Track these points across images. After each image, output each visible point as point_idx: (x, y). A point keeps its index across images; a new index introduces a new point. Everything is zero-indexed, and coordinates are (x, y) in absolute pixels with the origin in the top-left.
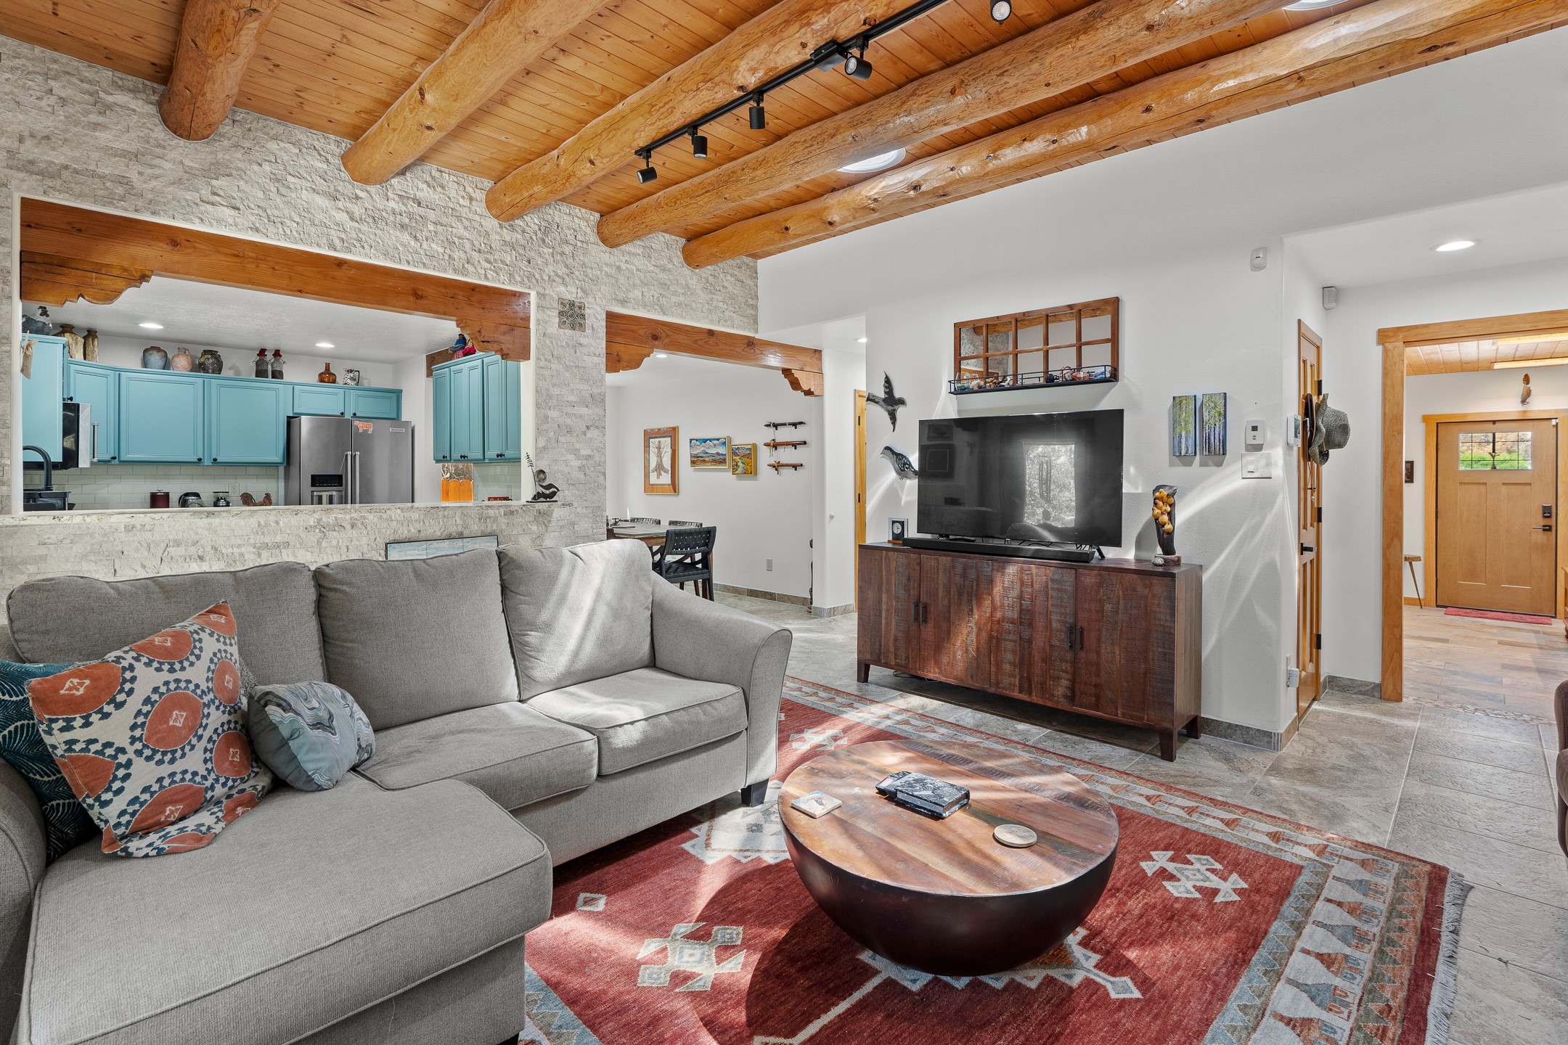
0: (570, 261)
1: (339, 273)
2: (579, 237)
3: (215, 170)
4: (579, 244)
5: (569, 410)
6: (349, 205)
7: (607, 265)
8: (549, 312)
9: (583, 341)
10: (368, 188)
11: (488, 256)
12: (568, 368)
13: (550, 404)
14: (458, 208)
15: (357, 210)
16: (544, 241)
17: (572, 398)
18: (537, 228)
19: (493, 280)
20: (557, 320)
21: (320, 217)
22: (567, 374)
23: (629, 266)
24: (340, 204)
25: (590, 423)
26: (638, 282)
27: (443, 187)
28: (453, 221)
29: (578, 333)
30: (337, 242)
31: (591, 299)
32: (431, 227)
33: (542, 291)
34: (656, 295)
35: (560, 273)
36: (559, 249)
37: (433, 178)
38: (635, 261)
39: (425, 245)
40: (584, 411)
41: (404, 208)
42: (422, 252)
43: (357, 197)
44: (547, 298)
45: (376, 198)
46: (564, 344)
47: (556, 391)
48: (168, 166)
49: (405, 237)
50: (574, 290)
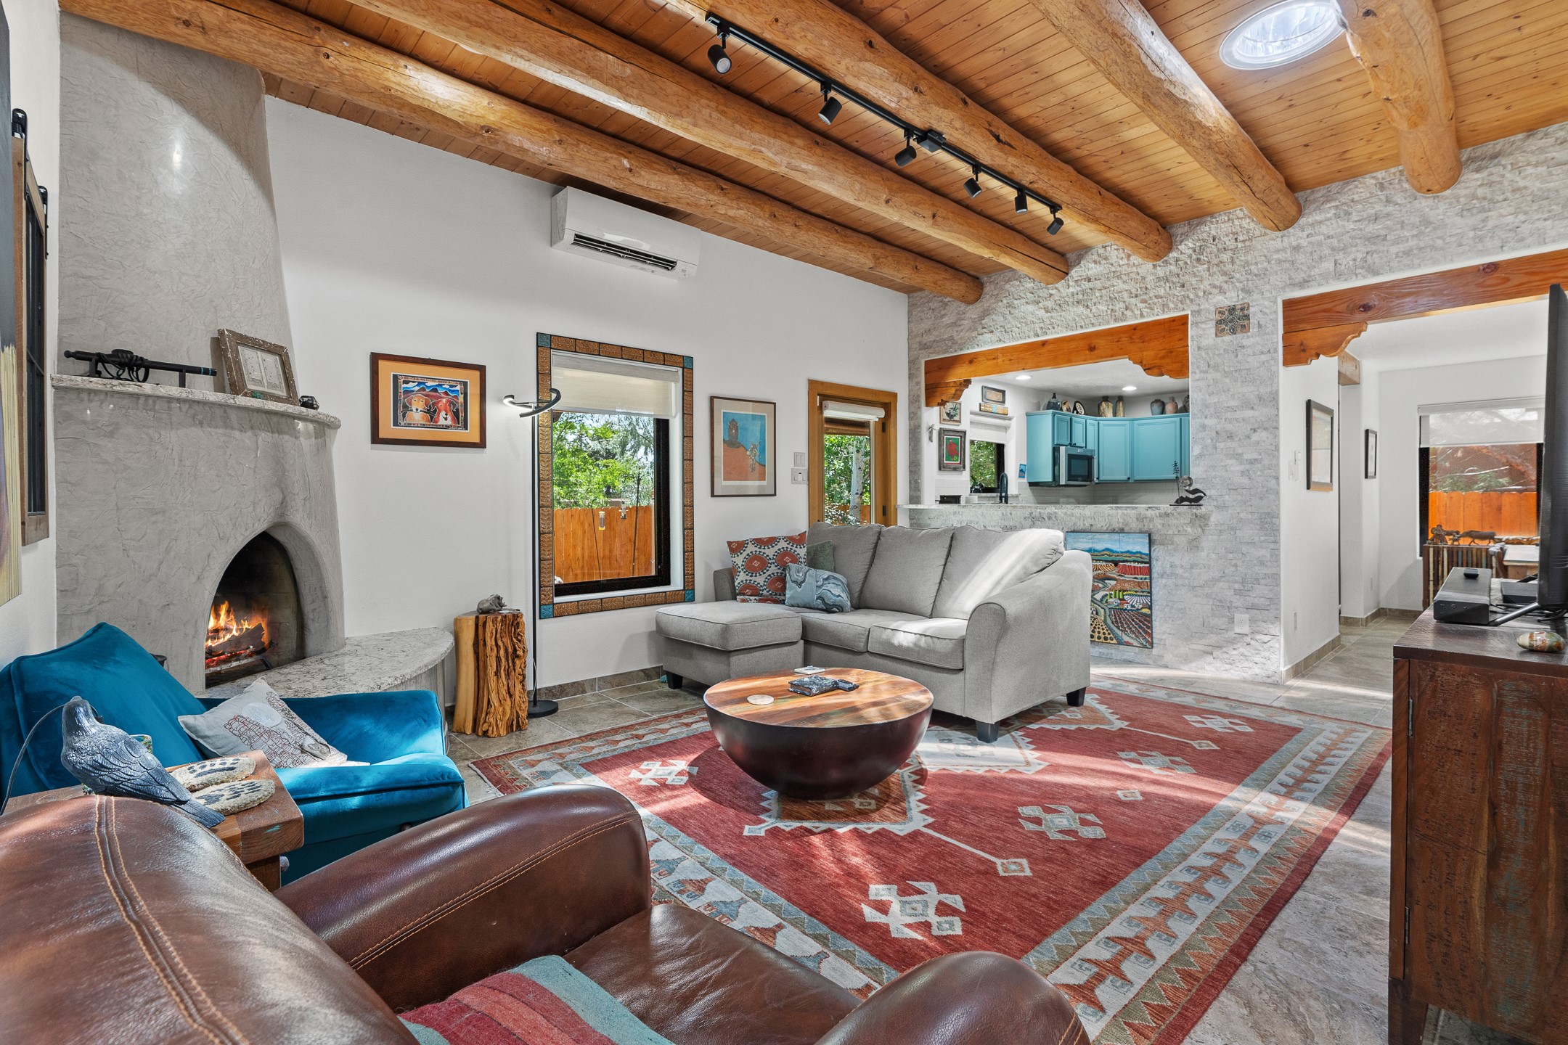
0: (1229, 267)
1: (1044, 350)
2: (1241, 238)
3: (985, 313)
4: (1240, 245)
5: (1229, 415)
6: (1046, 303)
7: (1278, 251)
8: (1203, 326)
9: (1245, 342)
10: (1057, 285)
11: (1144, 297)
12: (1226, 374)
13: (1207, 412)
14: (1119, 269)
15: (1050, 304)
16: (1198, 260)
17: (1233, 403)
18: (1191, 251)
19: (1148, 315)
20: (1213, 331)
21: (1030, 318)
22: (1227, 380)
23: (1313, 239)
24: (1041, 305)
25: (1256, 426)
26: (1327, 252)
27: (1106, 259)
28: (1114, 281)
29: (1239, 336)
30: (1039, 331)
31: (1255, 296)
32: (1098, 294)
33: (1196, 308)
34: (1360, 256)
35: (1218, 283)
36: (1215, 261)
37: (1099, 255)
38: (1324, 229)
39: (1094, 310)
40: (1249, 413)
41: (1079, 289)
42: (1091, 315)
43: (1051, 295)
44: (1202, 313)
45: (1062, 290)
46: (1222, 352)
47: (1214, 399)
48: (965, 322)
49: (1081, 309)
50: (1234, 294)
